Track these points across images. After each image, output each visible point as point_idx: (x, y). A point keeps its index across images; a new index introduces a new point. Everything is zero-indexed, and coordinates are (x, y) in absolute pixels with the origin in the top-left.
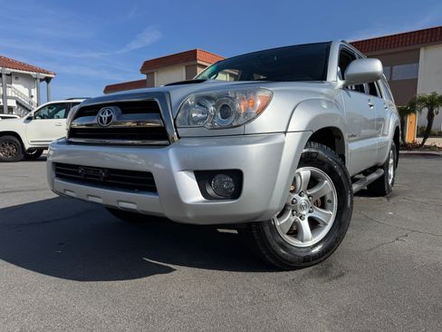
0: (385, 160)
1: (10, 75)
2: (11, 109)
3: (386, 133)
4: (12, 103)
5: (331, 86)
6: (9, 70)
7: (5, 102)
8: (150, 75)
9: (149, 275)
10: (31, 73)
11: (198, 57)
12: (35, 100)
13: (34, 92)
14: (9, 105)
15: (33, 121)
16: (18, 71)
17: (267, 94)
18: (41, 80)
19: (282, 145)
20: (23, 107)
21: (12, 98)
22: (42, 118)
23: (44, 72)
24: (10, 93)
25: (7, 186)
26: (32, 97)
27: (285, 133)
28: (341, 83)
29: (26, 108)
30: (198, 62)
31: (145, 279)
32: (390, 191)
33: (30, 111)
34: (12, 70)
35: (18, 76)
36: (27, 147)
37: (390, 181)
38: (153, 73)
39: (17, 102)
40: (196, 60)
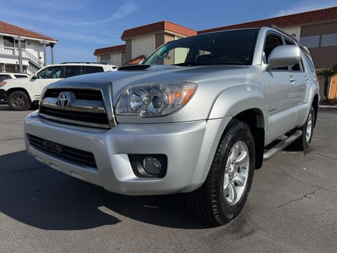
0: (304, 123)
1: (24, 41)
2: (25, 67)
3: (305, 101)
4: (26, 63)
5: (255, 70)
6: (23, 38)
7: (20, 62)
8: (129, 41)
9: (97, 226)
10: (39, 40)
11: (165, 28)
12: (42, 60)
13: (42, 54)
14: (23, 64)
15: (37, 80)
16: (30, 38)
17: (192, 87)
18: (47, 45)
19: (203, 131)
20: (34, 65)
21: (25, 59)
22: (44, 77)
23: (48, 39)
24: (24, 55)
25: (12, 134)
26: (40, 58)
27: (207, 120)
28: (264, 66)
29: (36, 67)
30: (166, 31)
31: (94, 230)
32: (307, 146)
33: (39, 69)
34: (25, 38)
35: (30, 42)
36: (33, 99)
37: (308, 138)
38: (131, 40)
39: (29, 62)
40: (164, 29)
